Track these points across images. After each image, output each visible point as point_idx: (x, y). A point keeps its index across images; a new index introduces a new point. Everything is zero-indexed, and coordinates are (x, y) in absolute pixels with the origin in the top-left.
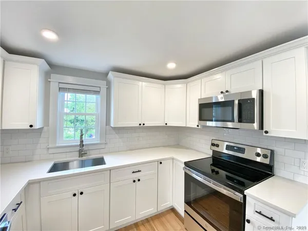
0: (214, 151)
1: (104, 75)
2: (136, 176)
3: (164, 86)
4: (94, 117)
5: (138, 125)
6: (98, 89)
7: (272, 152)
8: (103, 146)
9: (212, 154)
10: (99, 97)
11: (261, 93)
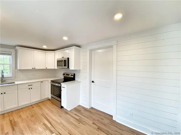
0: (64, 77)
1: (14, 47)
2: (30, 87)
3: (45, 53)
4: (8, 66)
5: (32, 69)
6: (10, 53)
7: (74, 74)
8: (14, 78)
9: (63, 78)
10: (11, 56)
11: (68, 58)
